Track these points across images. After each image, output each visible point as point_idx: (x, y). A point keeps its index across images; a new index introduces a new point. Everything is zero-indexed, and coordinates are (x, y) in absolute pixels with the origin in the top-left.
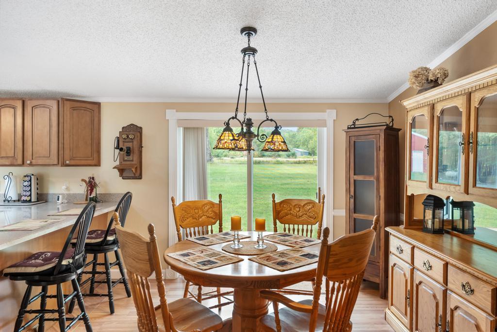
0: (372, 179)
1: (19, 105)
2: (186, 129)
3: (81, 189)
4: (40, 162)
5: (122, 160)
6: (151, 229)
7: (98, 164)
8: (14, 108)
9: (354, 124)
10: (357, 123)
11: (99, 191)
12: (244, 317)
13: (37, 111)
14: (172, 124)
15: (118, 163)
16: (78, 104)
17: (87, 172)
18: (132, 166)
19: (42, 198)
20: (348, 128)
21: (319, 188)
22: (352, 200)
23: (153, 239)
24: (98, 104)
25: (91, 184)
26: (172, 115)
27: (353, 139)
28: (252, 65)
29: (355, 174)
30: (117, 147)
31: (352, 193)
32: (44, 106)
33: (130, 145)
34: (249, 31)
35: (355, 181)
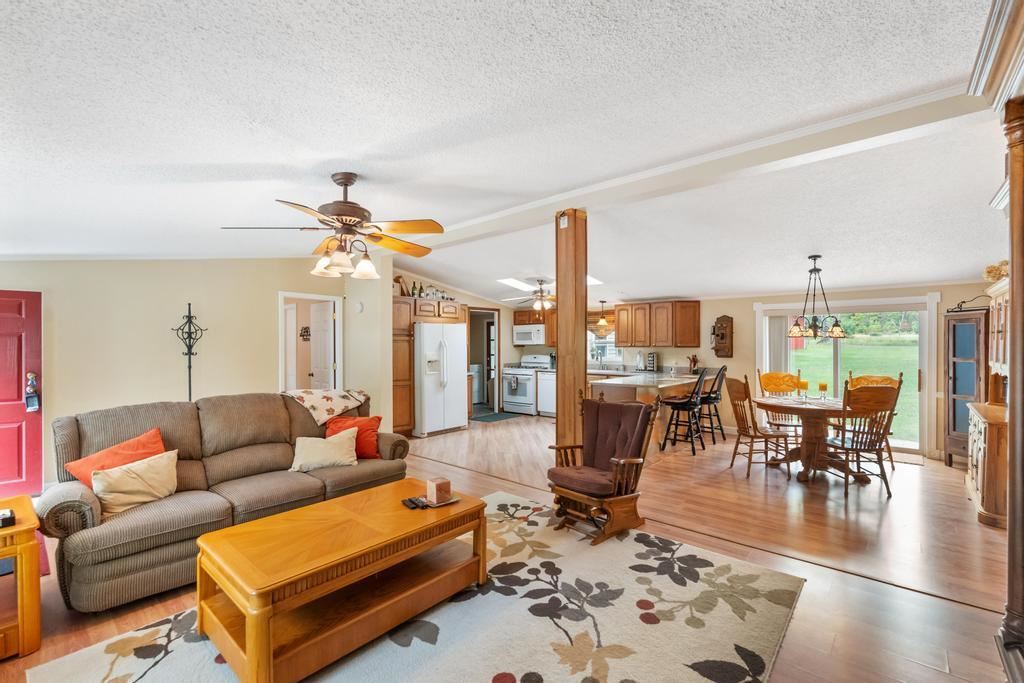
0: (972, 361)
1: (647, 307)
2: (771, 318)
3: (686, 364)
4: (661, 344)
5: (717, 343)
6: (746, 377)
7: (698, 346)
8: (644, 309)
9: (960, 306)
10: (964, 306)
11: (699, 365)
12: (807, 443)
13: (659, 311)
14: (759, 315)
15: (714, 345)
16: (685, 304)
17: (691, 352)
18: (725, 347)
19: (659, 370)
20: (948, 312)
21: (920, 371)
22: (951, 382)
23: (747, 382)
24: (698, 302)
25: (694, 360)
26: (758, 307)
27: (952, 323)
28: (818, 280)
29: (954, 356)
30: (714, 334)
31: (951, 375)
32: (664, 307)
33: (723, 331)
34: (815, 257)
35: (954, 363)
